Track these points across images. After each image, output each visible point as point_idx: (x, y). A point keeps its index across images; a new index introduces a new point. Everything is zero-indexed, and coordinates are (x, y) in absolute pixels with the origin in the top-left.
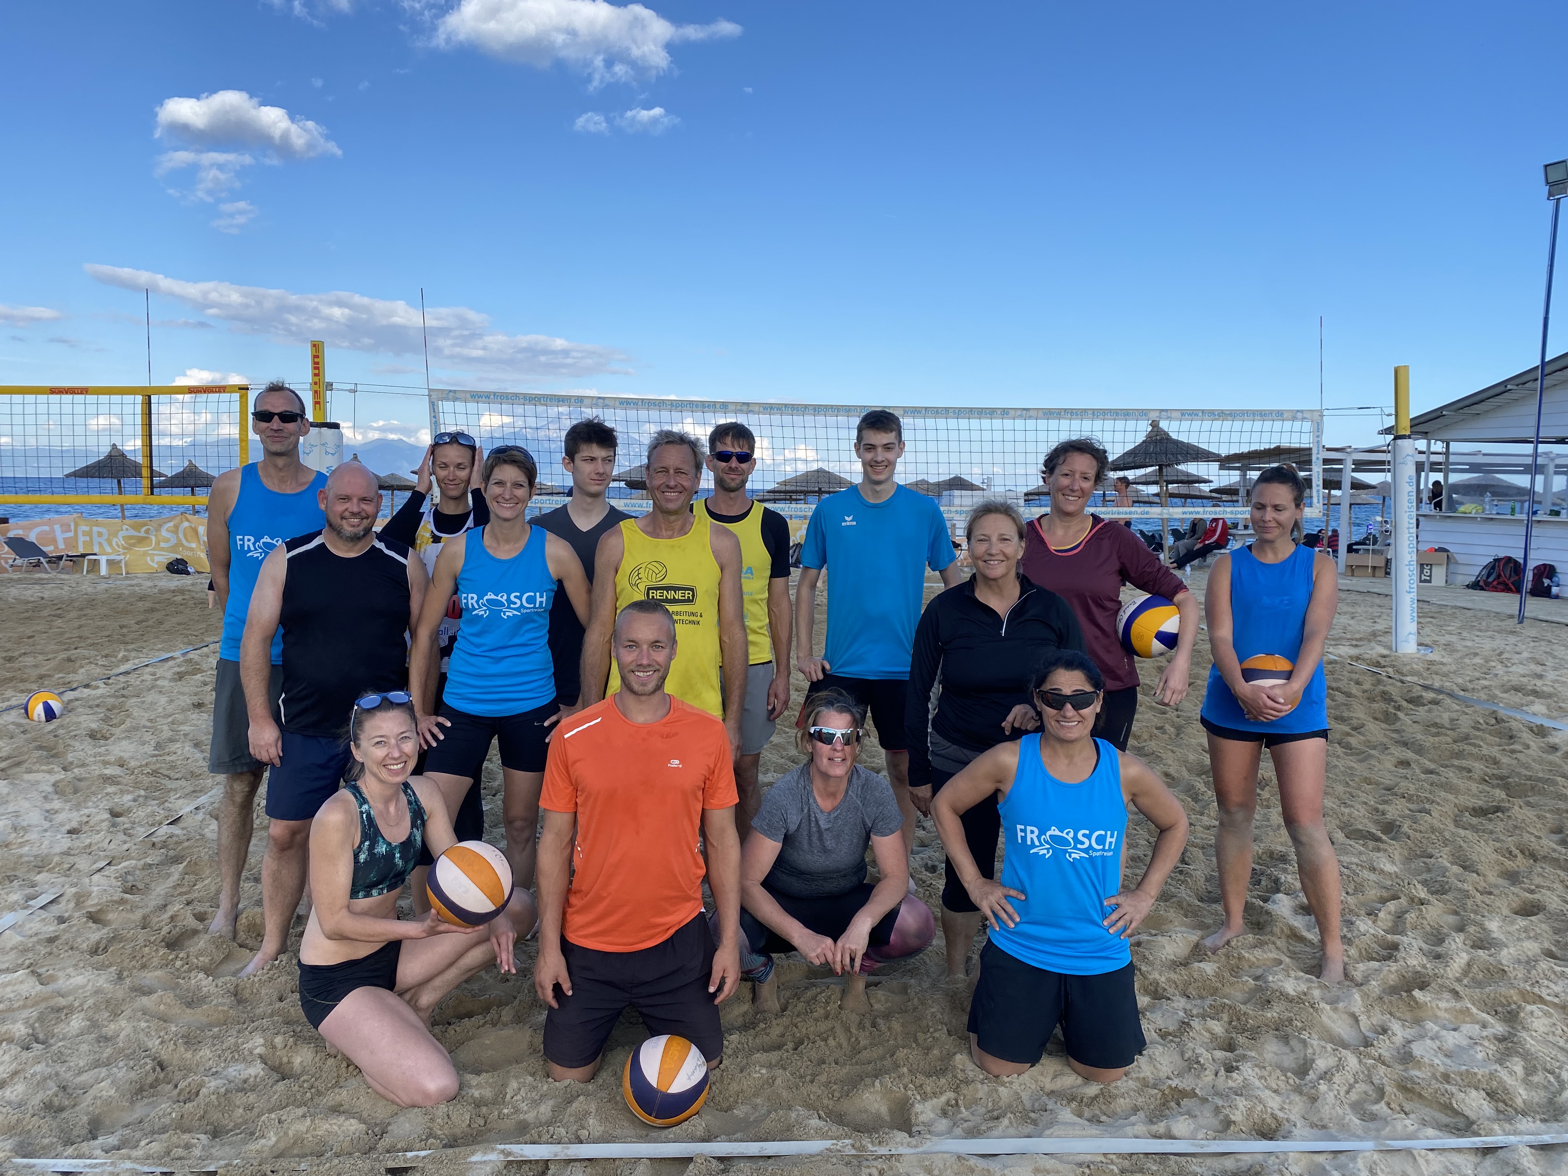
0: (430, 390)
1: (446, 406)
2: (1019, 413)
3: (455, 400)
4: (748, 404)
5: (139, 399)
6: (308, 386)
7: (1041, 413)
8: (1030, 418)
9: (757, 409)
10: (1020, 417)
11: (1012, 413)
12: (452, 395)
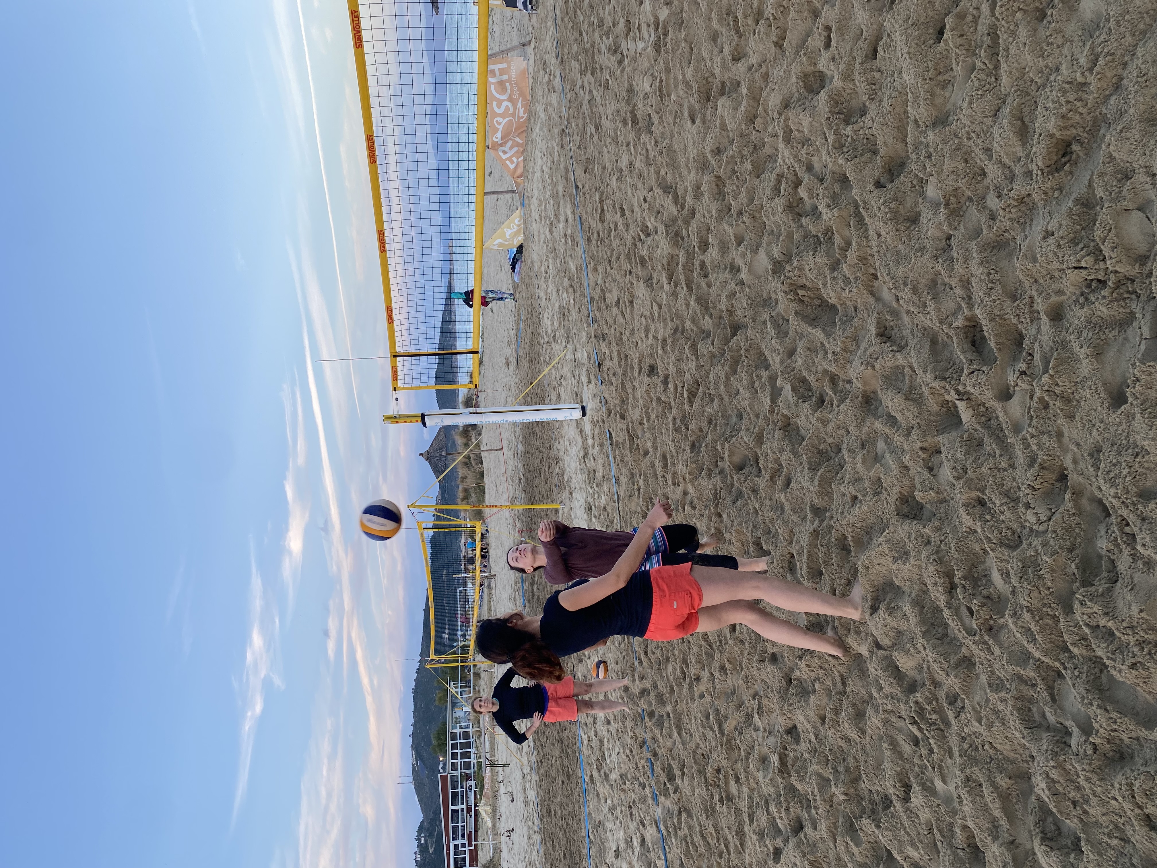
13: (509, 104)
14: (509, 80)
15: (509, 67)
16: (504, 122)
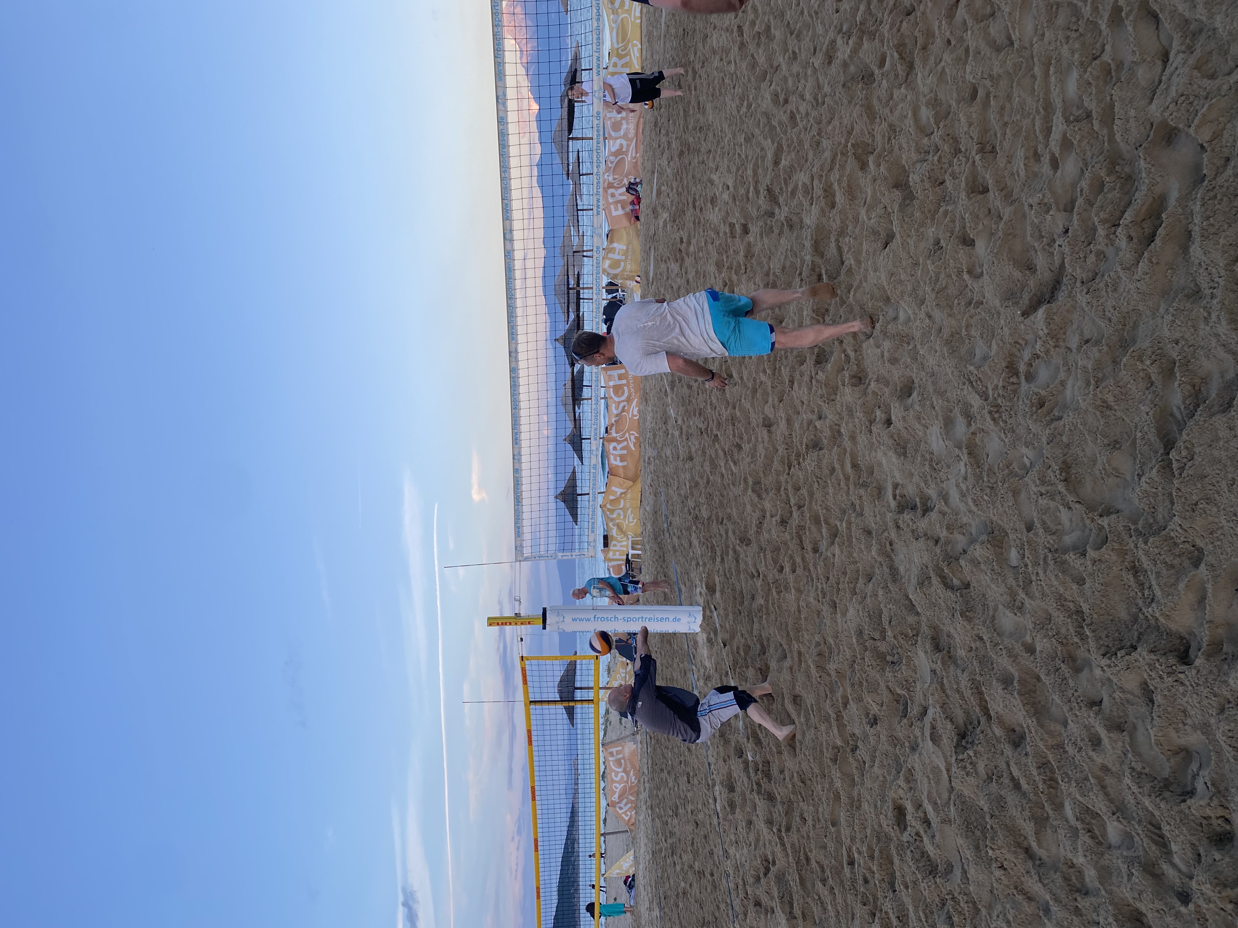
0: (516, 561)
1: (527, 552)
2: (501, 107)
3: (522, 546)
4: (510, 352)
5: (532, 706)
6: (518, 627)
7: (500, 84)
8: (505, 95)
9: (513, 346)
10: (505, 105)
11: (501, 114)
12: (519, 548)
13: (624, 774)
14: (624, 758)
15: (623, 748)
16: (620, 787)
